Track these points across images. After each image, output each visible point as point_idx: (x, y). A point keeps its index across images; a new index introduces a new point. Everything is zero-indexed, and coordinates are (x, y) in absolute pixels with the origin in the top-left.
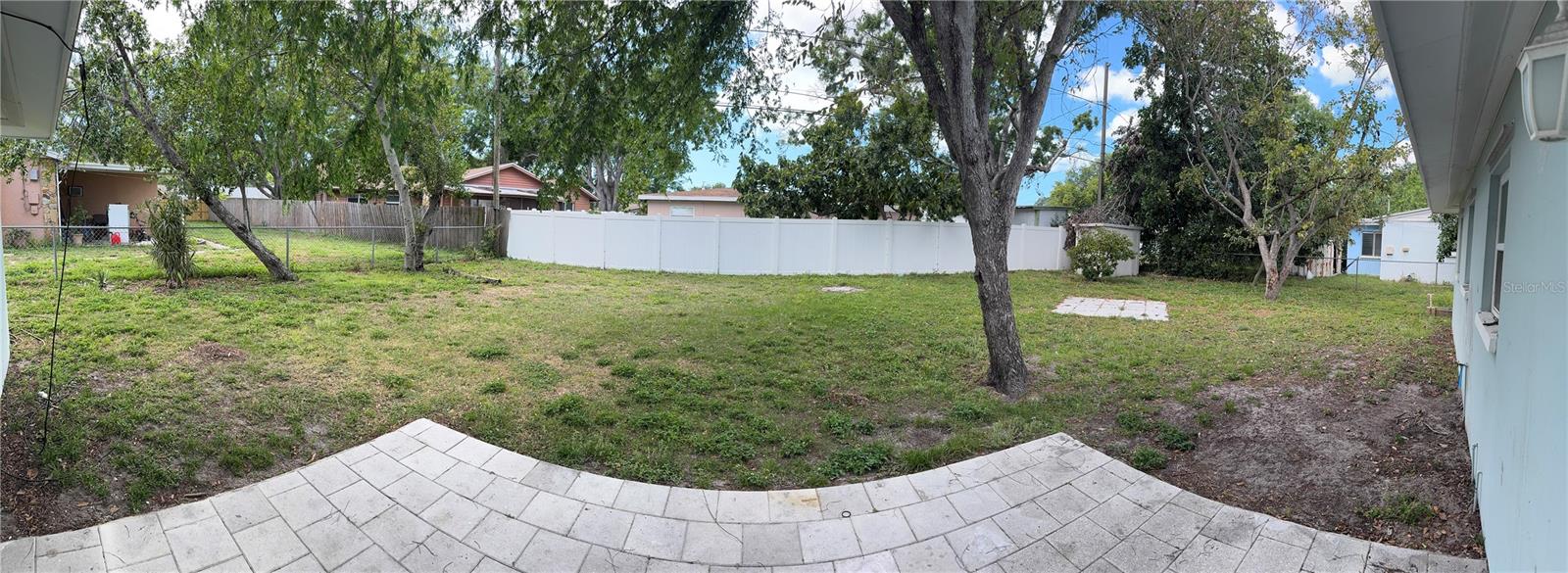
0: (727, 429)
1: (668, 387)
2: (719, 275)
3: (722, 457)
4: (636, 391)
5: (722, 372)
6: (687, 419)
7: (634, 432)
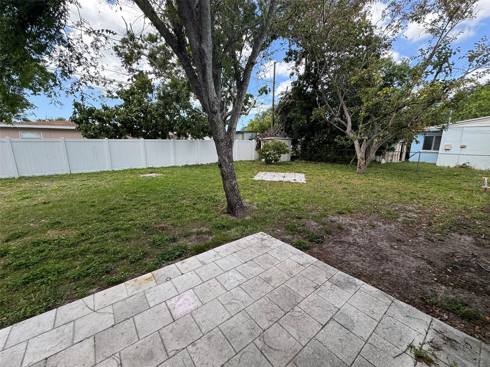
0: (93, 260)
1: (42, 251)
2: (71, 174)
3: (92, 276)
4: (12, 263)
5: (84, 231)
6: (62, 265)
7: (16, 290)
